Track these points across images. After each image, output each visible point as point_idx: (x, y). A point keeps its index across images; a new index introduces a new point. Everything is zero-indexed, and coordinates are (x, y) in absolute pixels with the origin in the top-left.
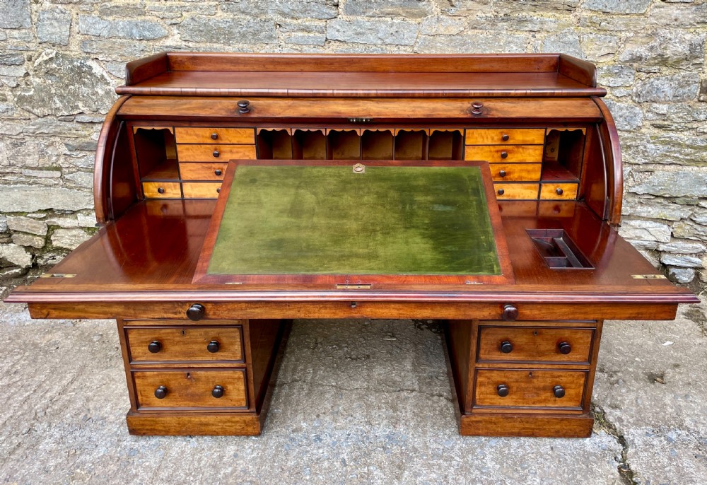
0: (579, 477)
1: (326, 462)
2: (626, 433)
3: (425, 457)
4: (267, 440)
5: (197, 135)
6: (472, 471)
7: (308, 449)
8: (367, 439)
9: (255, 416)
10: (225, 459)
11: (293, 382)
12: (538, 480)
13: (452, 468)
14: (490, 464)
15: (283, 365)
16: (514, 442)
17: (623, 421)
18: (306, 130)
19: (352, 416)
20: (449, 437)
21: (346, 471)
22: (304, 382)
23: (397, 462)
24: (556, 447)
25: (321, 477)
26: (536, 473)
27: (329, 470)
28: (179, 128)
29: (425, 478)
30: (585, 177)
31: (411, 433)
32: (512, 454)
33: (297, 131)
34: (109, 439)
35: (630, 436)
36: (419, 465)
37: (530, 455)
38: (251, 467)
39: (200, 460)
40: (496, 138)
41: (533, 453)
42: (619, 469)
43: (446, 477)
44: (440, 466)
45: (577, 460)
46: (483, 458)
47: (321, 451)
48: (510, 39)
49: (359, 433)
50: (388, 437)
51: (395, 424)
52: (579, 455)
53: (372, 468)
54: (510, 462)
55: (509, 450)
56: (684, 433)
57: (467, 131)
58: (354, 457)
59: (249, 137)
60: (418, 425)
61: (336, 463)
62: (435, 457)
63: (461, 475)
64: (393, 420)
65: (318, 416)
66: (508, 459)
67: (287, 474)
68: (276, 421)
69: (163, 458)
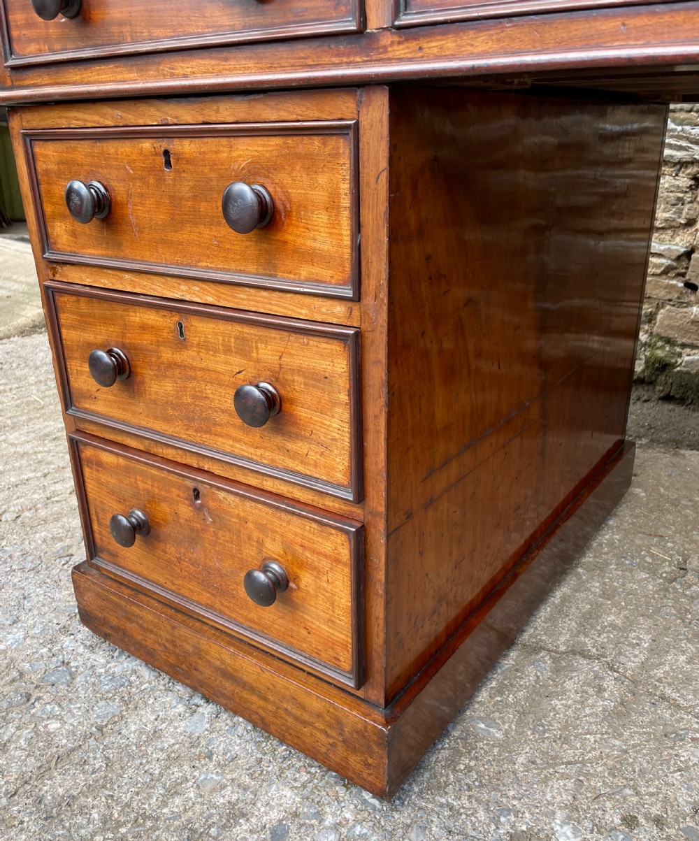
9: (375, 721)
11: (574, 653)
15: (558, 594)
22: (612, 669)
68: (467, 766)
69: (100, 729)
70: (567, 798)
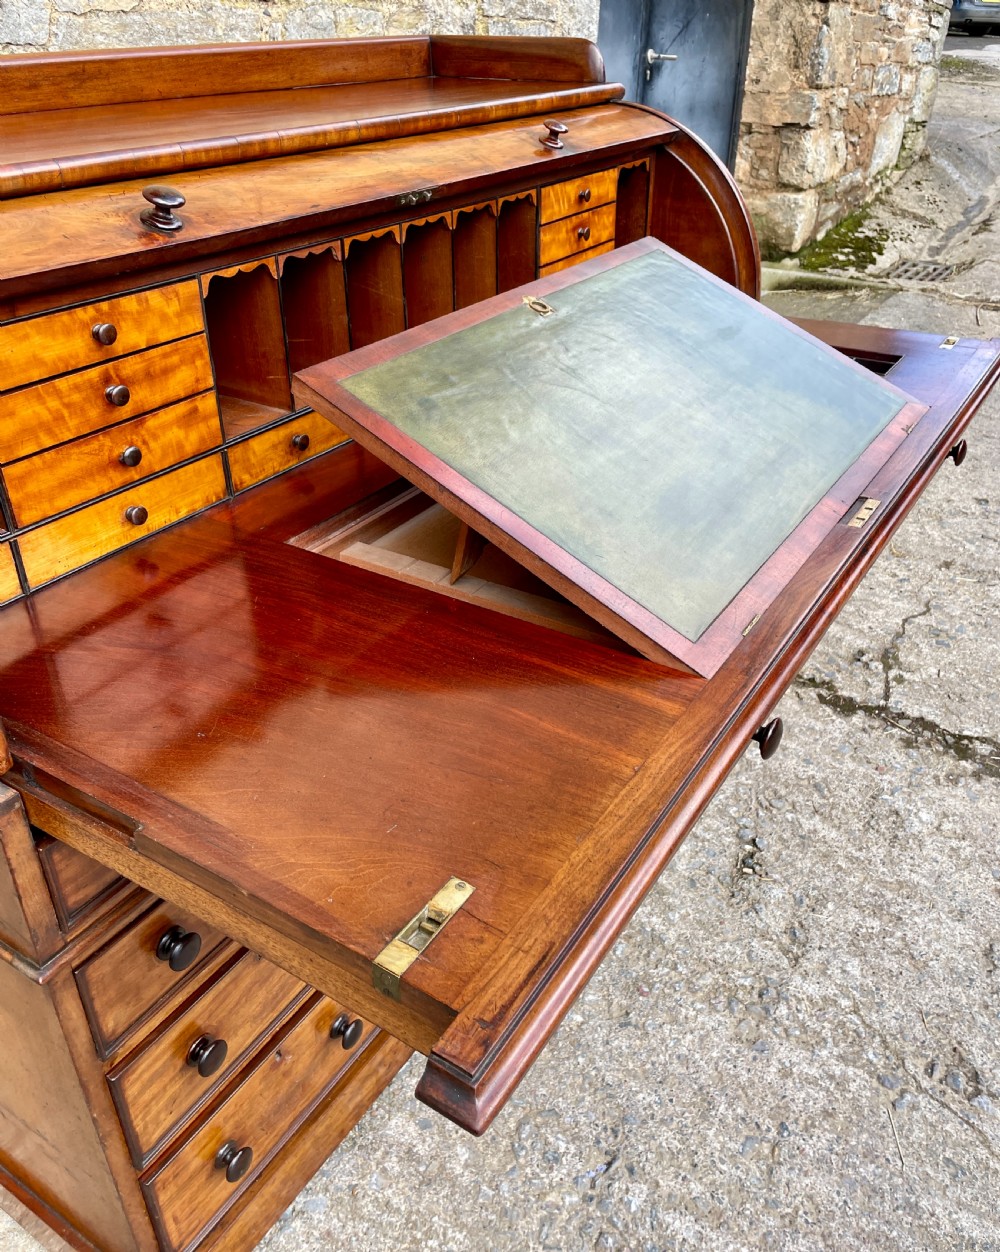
39: (386, 1207)
48: (232, 21)
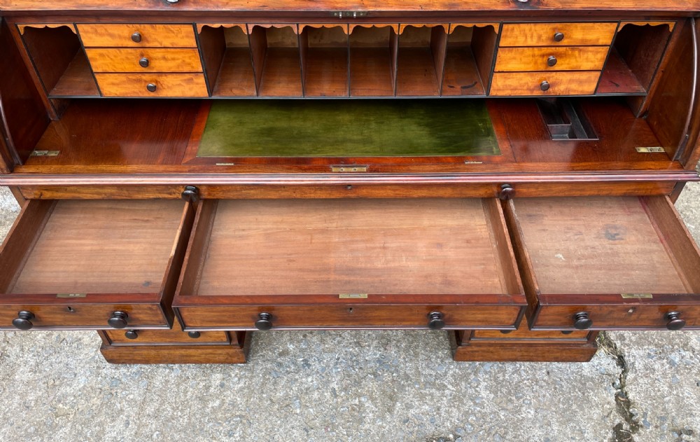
0: (574, 407)
1: (316, 393)
2: (627, 354)
3: (417, 386)
4: (253, 366)
5: (111, 36)
6: (465, 402)
7: (297, 377)
8: (357, 364)
10: (212, 390)
12: (532, 412)
13: (445, 398)
14: (484, 394)
16: (509, 367)
17: (624, 339)
18: (268, 26)
19: (340, 336)
20: (442, 361)
21: (337, 402)
23: (389, 391)
24: (552, 371)
25: (311, 410)
26: (531, 403)
27: (320, 402)
28: (83, 25)
29: (417, 411)
30: (655, 89)
31: (402, 357)
32: (507, 381)
33: (256, 28)
34: (88, 365)
35: (631, 358)
36: (411, 396)
37: (525, 382)
38: (239, 399)
39: (186, 392)
40: (544, 37)
41: (528, 379)
42: (617, 396)
43: (438, 410)
44: (432, 396)
45: (574, 386)
46: (477, 387)
47: (310, 379)
49: (349, 357)
50: (379, 361)
51: (385, 346)
52: (576, 380)
53: (363, 399)
54: (504, 390)
55: (504, 376)
56: (688, 354)
57: (505, 27)
58: (344, 386)
59: (187, 37)
60: (410, 346)
61: (326, 394)
62: (428, 386)
63: (454, 406)
64: (384, 341)
65: (305, 336)
66: (502, 386)
67: (277, 406)
68: (262, 343)
69: (147, 389)
70: (288, 338)
